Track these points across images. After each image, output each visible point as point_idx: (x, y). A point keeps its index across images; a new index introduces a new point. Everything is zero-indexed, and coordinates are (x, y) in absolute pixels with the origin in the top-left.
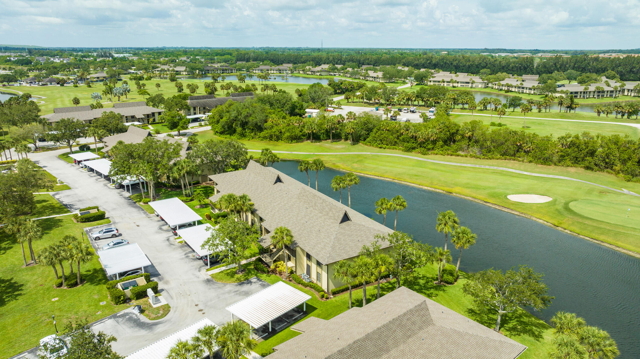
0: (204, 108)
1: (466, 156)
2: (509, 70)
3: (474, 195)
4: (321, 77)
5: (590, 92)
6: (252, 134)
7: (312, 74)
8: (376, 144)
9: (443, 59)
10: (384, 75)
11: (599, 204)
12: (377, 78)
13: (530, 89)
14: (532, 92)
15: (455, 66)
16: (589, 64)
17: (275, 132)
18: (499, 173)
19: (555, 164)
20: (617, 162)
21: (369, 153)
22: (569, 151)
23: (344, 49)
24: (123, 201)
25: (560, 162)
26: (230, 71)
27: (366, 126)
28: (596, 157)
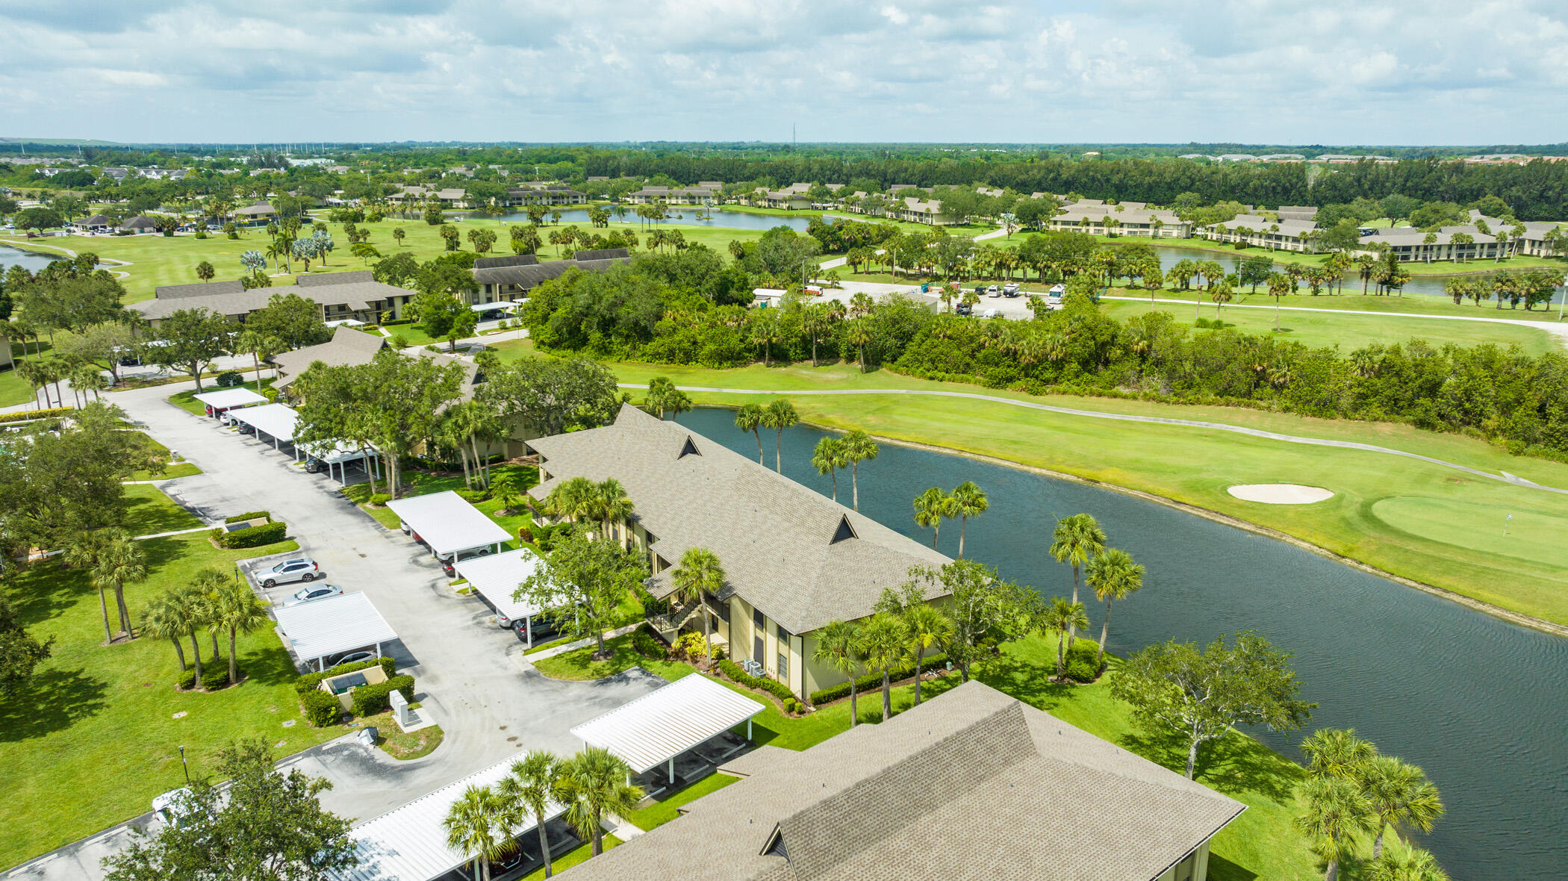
0: (512, 287)
1: (1135, 398)
2: (1247, 194)
3: (1150, 487)
4: (791, 212)
5: (1440, 247)
6: (627, 348)
7: (770, 207)
8: (921, 369)
9: (1087, 169)
10: (943, 207)
11: (1442, 507)
12: (927, 215)
13: (1296, 240)
14: (1301, 247)
15: (1116, 186)
16: (1439, 179)
17: (681, 341)
18: (1212, 436)
19: (1345, 416)
20: (1490, 409)
21: (904, 391)
22: (1379, 383)
23: (847, 146)
24: (325, 499)
25: (1356, 410)
26: (571, 200)
27: (897, 326)
28: (1442, 397)
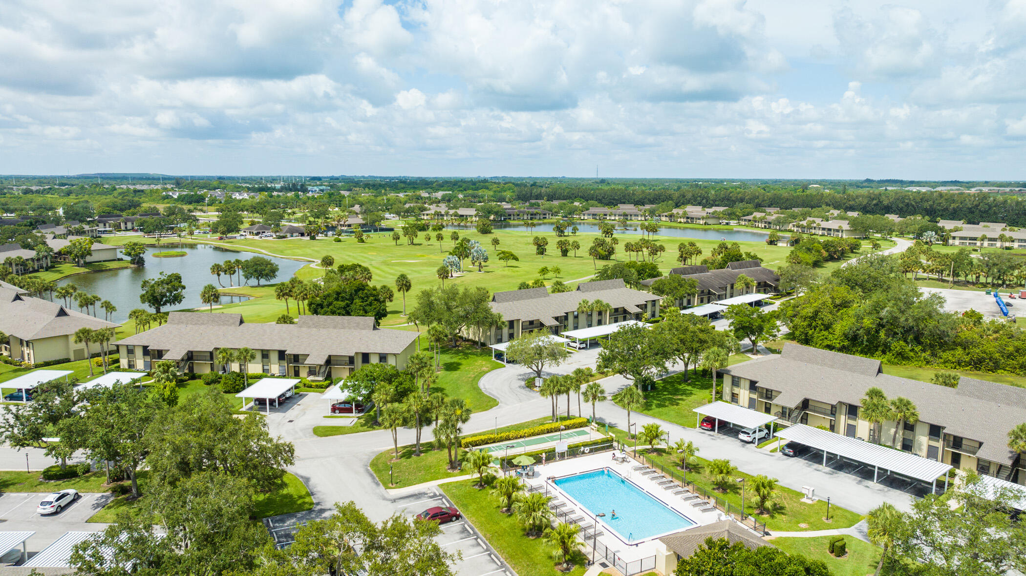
0: (703, 292)
4: (707, 227)
6: (927, 355)
7: (687, 222)
10: (853, 225)
12: (838, 231)
26: (542, 217)
